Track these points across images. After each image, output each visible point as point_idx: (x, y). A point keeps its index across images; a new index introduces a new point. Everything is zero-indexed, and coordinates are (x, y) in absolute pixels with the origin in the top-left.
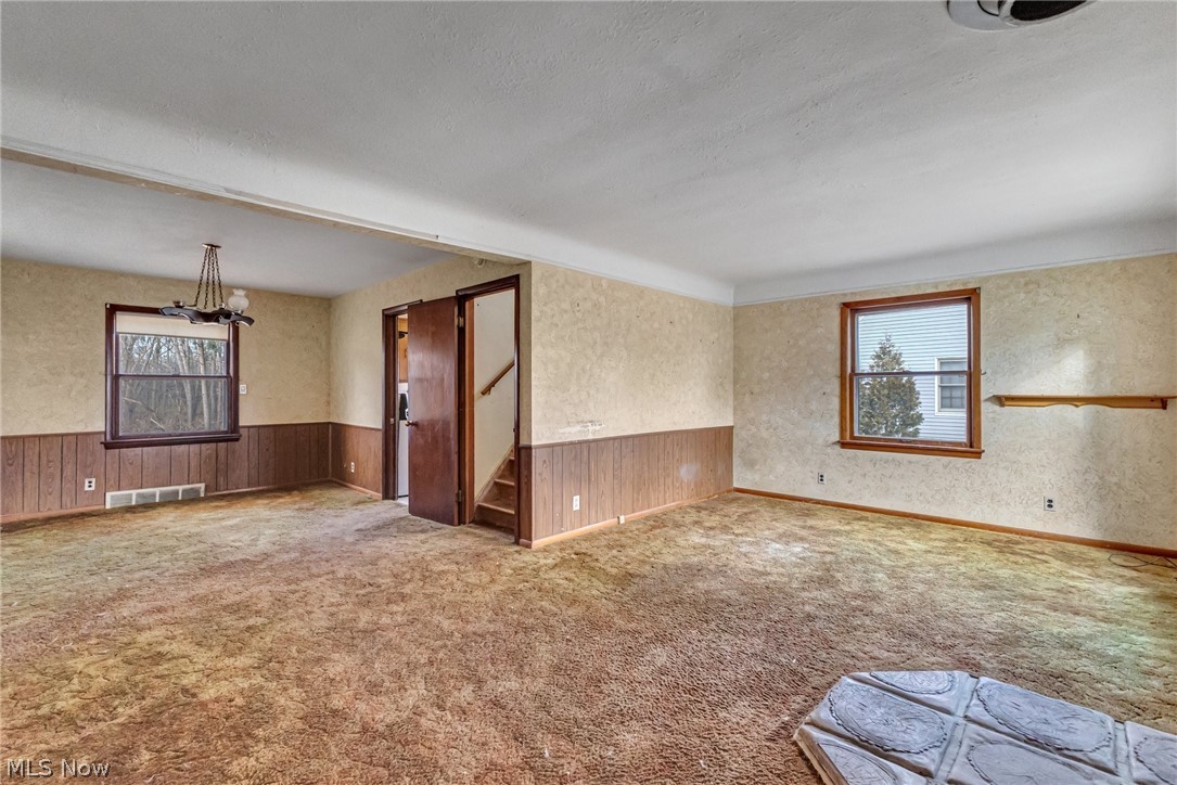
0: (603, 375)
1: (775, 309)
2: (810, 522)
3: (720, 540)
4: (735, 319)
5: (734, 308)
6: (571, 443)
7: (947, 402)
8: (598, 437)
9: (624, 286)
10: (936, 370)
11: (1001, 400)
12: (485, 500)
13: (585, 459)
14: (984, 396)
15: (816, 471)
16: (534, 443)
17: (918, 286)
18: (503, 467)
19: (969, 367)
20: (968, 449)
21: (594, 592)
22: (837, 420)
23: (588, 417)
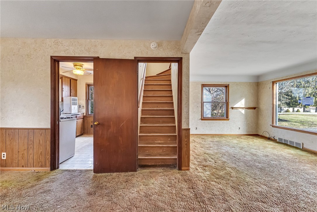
11: (233, 108)
14: (230, 107)
15: (195, 127)
17: (221, 82)
19: (226, 101)
20: (226, 119)
22: (200, 113)
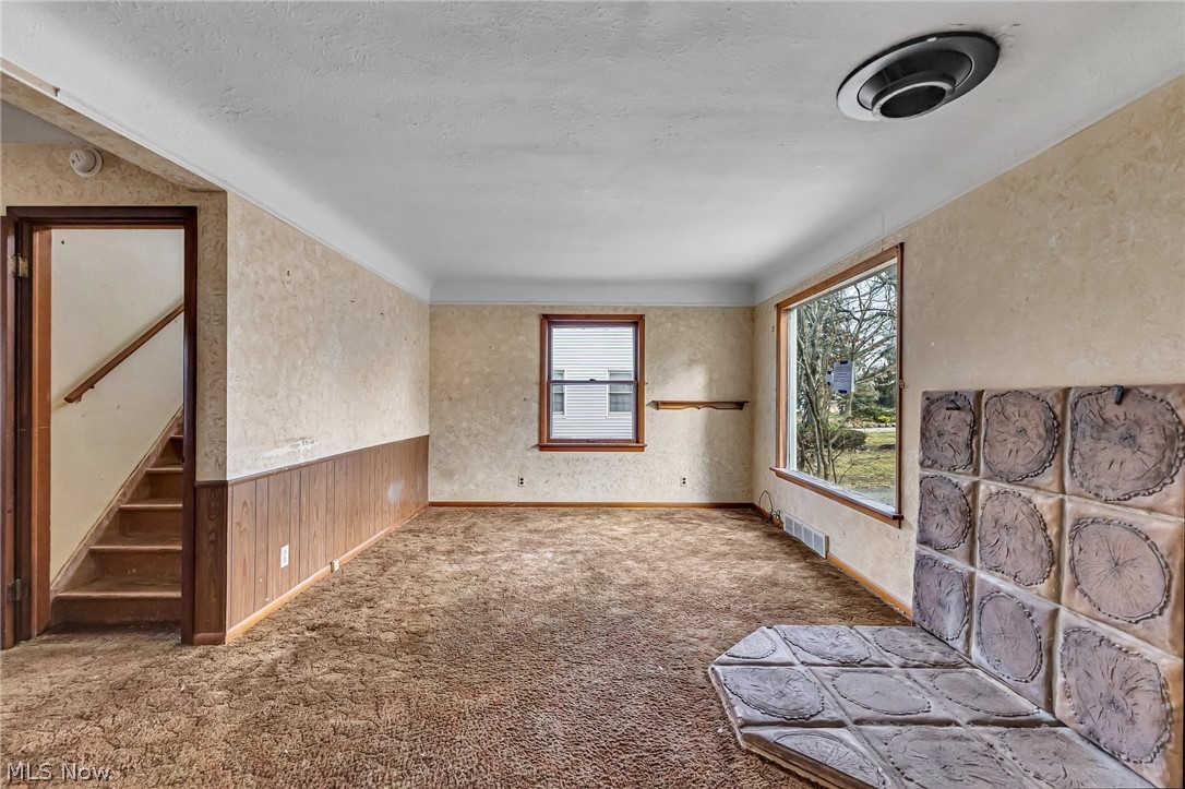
0: (316, 375)
1: (478, 312)
2: (531, 526)
3: (474, 564)
4: (433, 317)
5: (431, 306)
6: (281, 472)
7: (614, 406)
8: (311, 459)
9: (340, 259)
10: (607, 379)
11: (657, 405)
12: (72, 585)
13: (295, 491)
14: (646, 402)
15: (517, 475)
16: (230, 477)
18: (106, 523)
19: (636, 379)
20: (634, 444)
21: (394, 674)
22: (536, 424)
23: (299, 433)
